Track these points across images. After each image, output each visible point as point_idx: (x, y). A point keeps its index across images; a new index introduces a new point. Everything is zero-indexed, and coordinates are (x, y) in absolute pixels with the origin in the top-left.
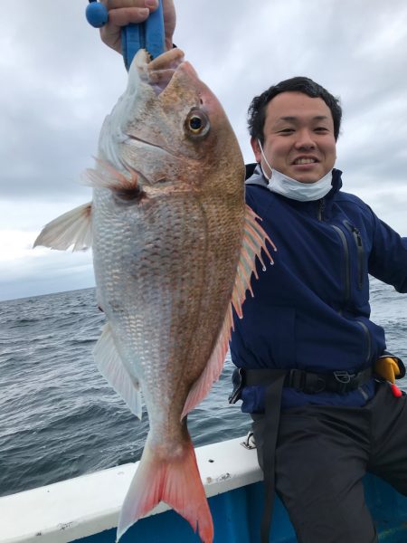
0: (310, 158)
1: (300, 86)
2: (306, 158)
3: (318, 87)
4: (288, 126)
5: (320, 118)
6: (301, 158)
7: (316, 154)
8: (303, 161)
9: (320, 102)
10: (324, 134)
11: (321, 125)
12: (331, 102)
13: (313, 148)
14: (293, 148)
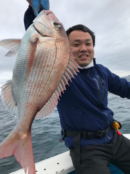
0: (86, 55)
1: (80, 28)
2: (84, 55)
3: (87, 28)
4: (77, 43)
5: (88, 40)
6: (82, 55)
7: (87, 53)
8: (83, 56)
9: (88, 34)
10: (90, 46)
11: (89, 42)
12: (92, 34)
13: (86, 51)
14: (79, 51)
